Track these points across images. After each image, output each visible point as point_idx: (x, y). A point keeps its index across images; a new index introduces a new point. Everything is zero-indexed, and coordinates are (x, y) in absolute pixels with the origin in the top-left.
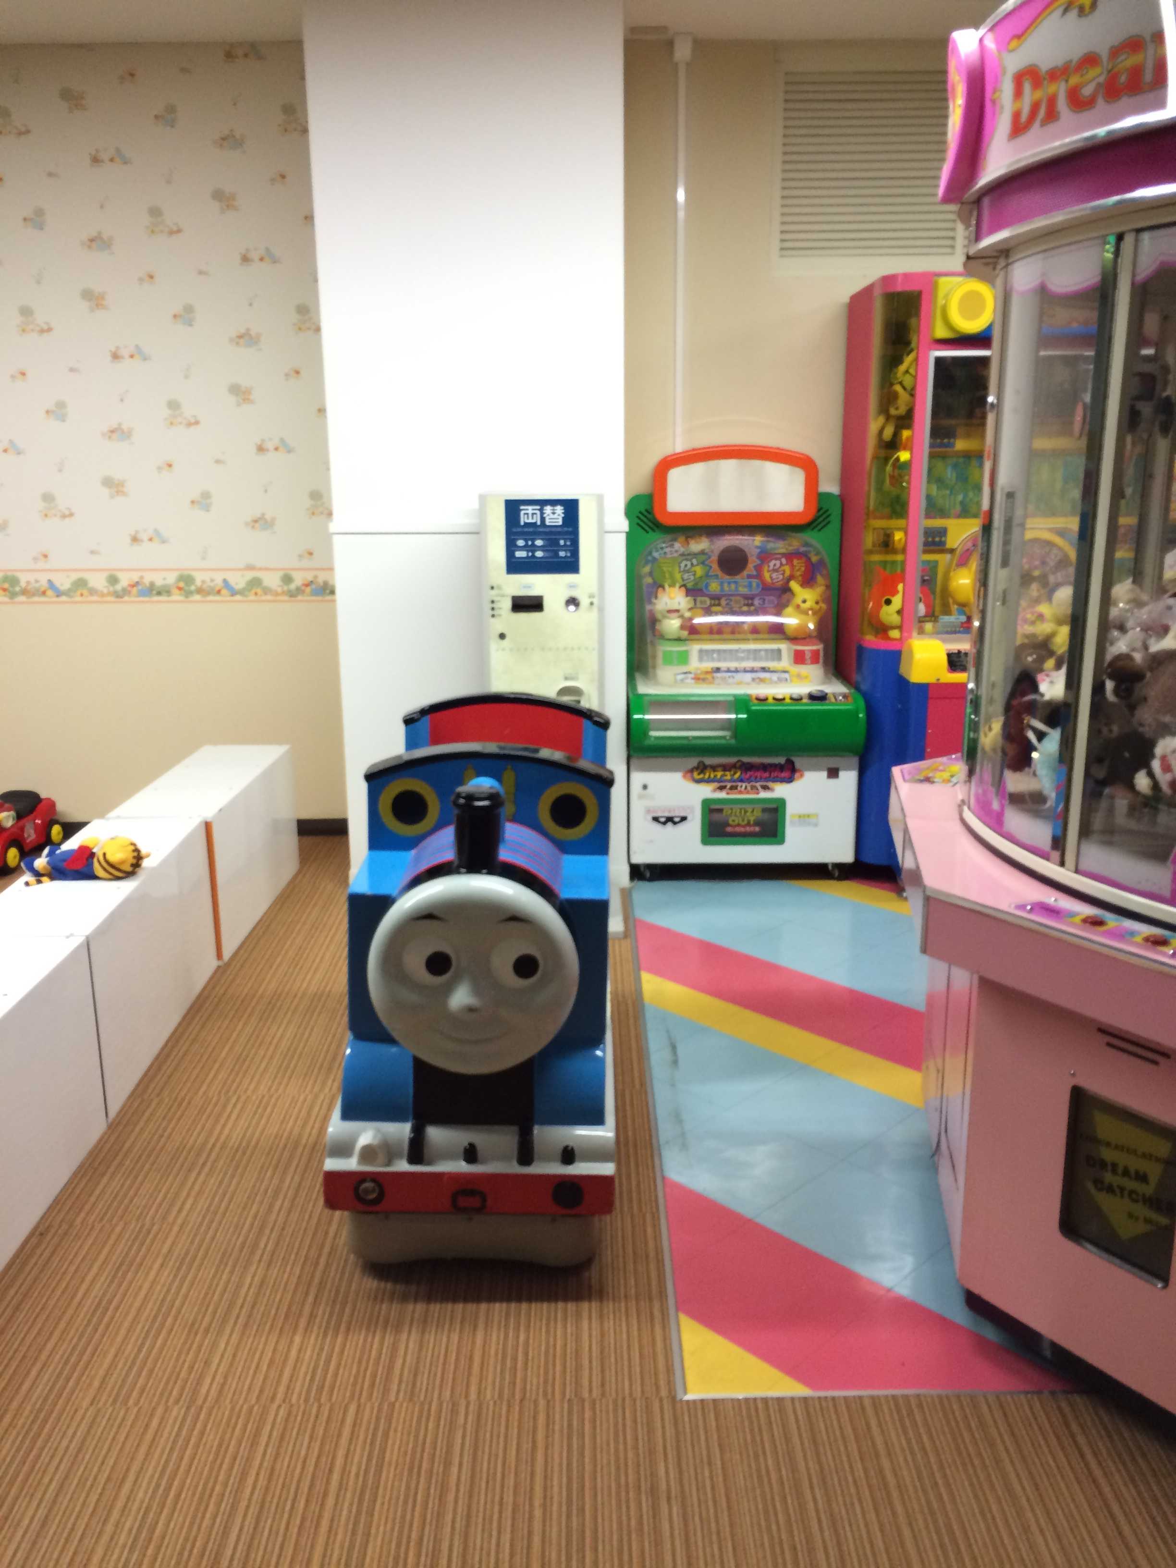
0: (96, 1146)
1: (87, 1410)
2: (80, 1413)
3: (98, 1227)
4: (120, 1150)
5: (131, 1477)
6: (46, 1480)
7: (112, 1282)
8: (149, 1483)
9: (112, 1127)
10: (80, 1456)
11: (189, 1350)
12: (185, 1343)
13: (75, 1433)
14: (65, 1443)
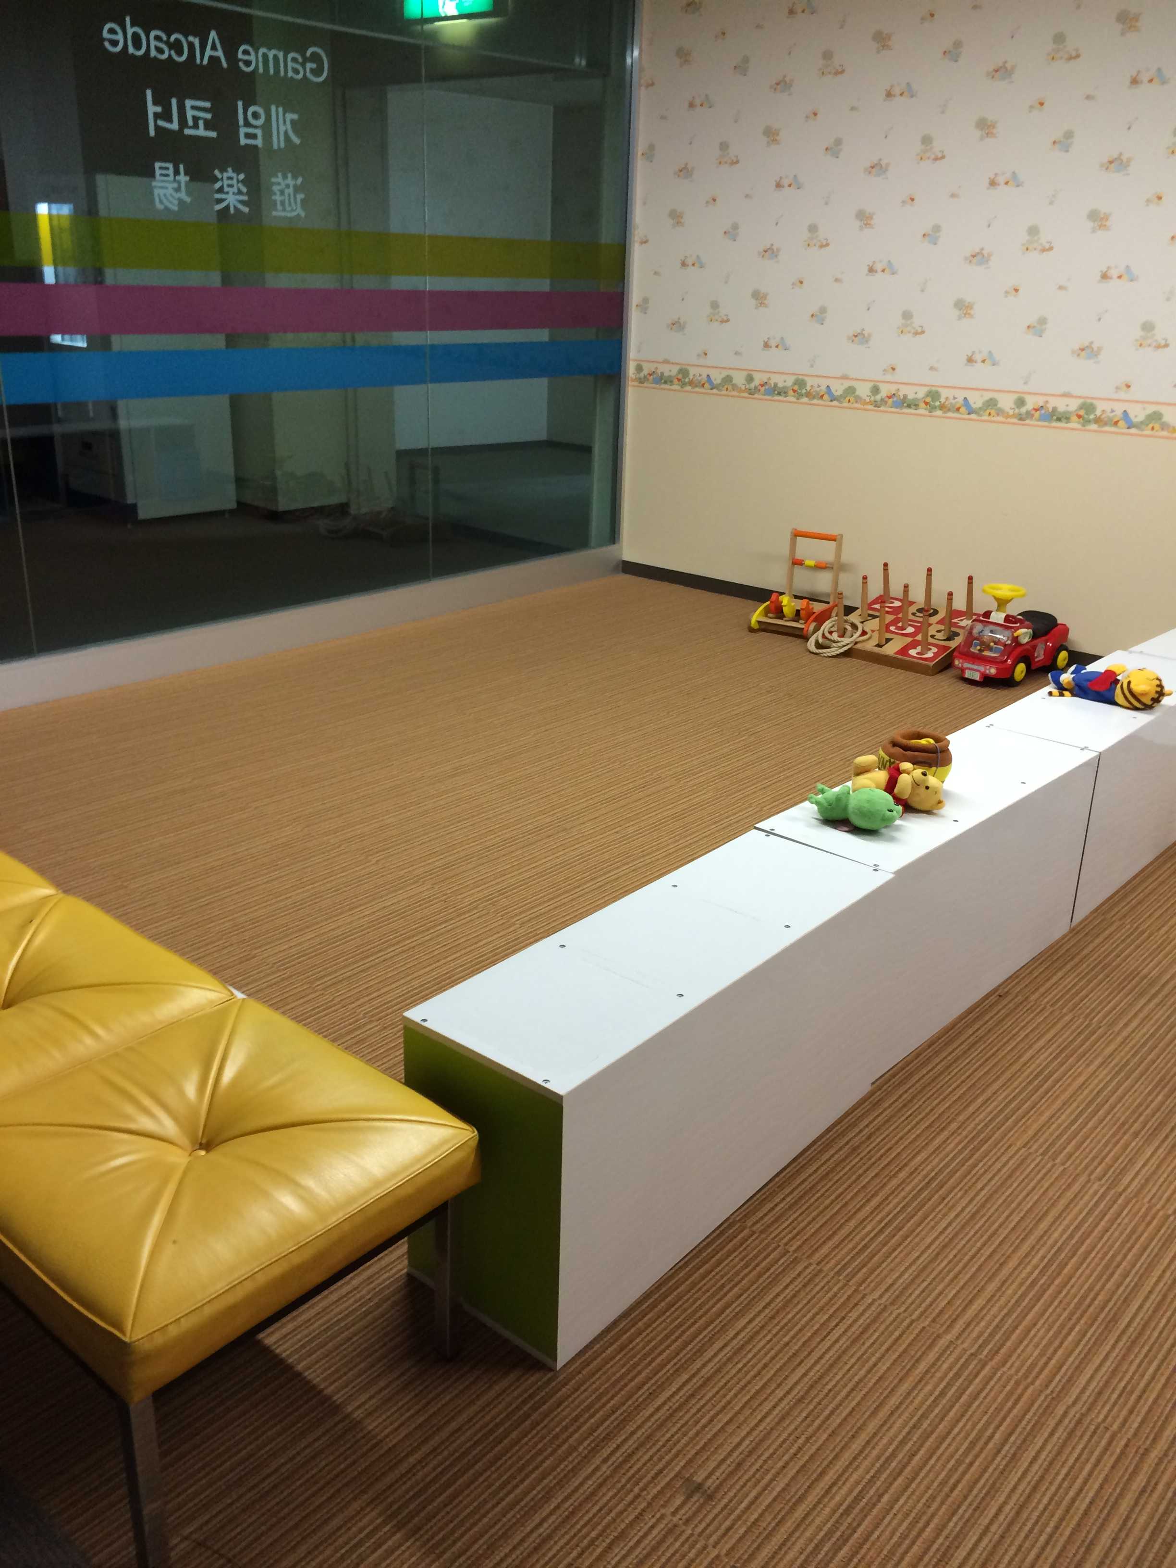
0: (1057, 942)
1: (1020, 1149)
2: (1013, 1149)
3: (1050, 1009)
4: (1078, 954)
5: (1049, 1219)
6: (979, 1185)
7: (1055, 1058)
8: (1064, 1231)
9: (1074, 931)
10: (1009, 1182)
11: (1117, 1142)
12: (1113, 1135)
13: (1007, 1162)
14: (998, 1165)
